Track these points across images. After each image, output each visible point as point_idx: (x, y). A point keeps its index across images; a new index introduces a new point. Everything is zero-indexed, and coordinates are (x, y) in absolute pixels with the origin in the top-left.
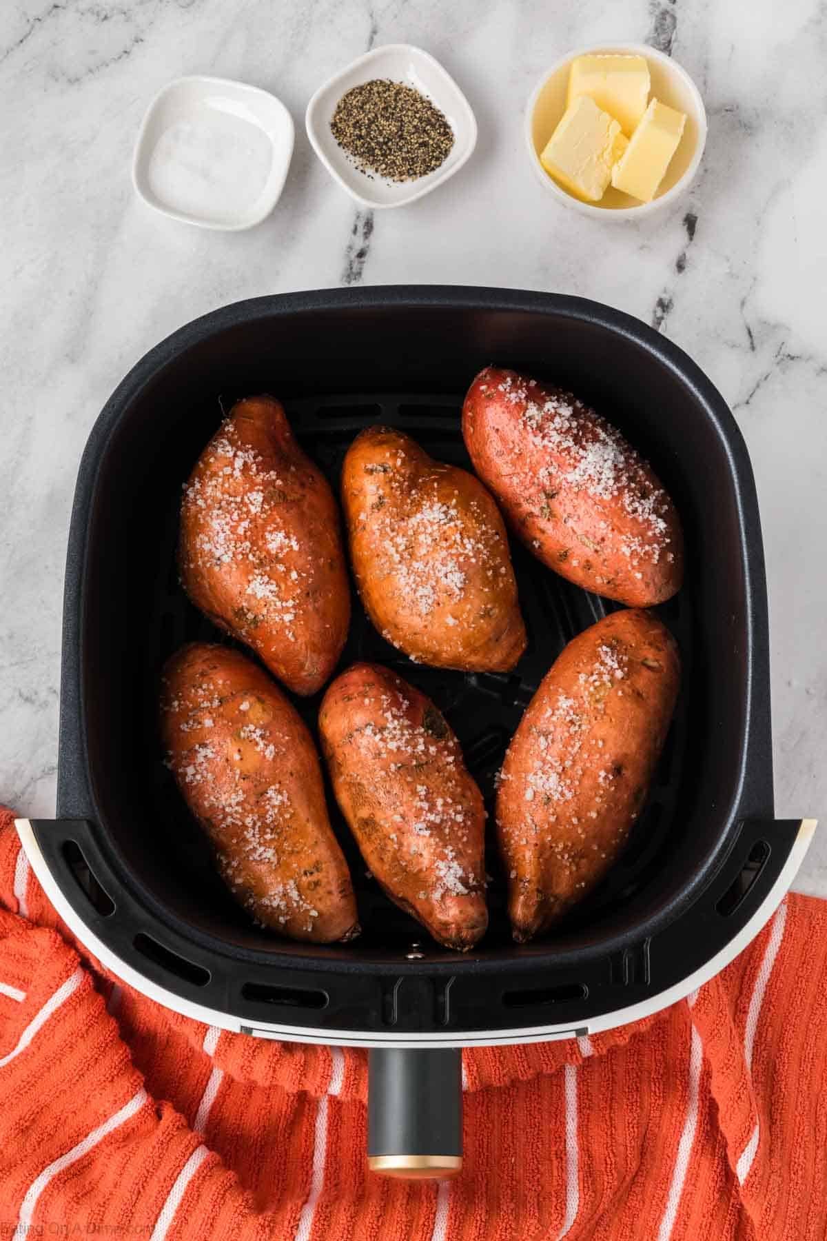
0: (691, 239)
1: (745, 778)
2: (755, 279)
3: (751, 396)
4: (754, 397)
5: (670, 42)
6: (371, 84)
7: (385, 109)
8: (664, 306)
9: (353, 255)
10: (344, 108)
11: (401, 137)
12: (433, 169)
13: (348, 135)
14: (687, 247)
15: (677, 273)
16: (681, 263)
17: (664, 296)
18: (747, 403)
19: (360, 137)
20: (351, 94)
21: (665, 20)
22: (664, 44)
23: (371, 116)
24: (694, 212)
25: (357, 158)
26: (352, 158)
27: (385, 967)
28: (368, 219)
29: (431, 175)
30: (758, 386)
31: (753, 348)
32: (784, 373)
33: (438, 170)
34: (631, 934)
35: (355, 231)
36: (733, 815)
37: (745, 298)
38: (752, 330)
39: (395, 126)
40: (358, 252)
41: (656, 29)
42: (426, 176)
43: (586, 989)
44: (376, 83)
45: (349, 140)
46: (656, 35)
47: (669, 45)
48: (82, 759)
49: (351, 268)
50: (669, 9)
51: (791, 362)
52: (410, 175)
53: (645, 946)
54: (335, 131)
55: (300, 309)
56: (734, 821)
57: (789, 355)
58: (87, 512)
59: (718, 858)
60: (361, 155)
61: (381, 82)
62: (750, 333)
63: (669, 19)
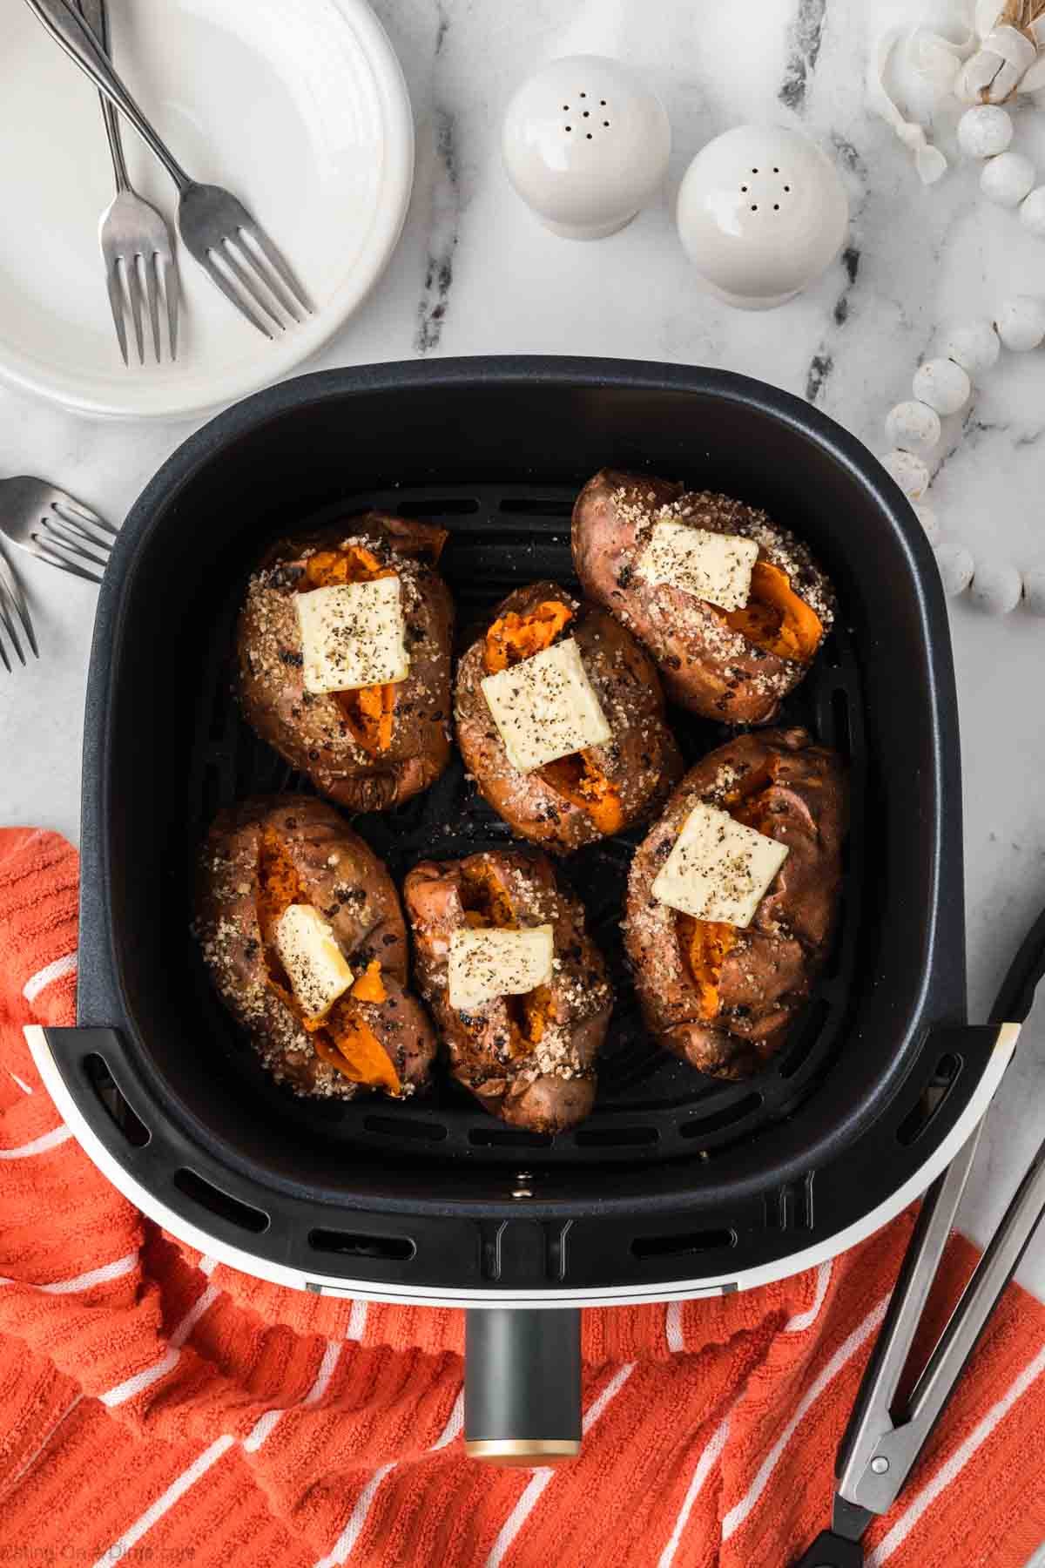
0: (853, 281)
1: (932, 973)
2: (934, 329)
8: (821, 366)
9: (428, 314)
14: (849, 289)
15: (836, 325)
16: (841, 312)
17: (820, 355)
21: (812, 1)
24: (855, 246)
27: (484, 1209)
28: (445, 268)
30: (942, 464)
32: (973, 446)
34: (789, 1168)
35: (429, 283)
36: (916, 1019)
37: (923, 353)
40: (433, 310)
41: (801, 14)
43: (734, 1234)
46: (800, 21)
47: (817, 34)
48: (107, 951)
49: (426, 331)
51: (982, 432)
53: (807, 1181)
55: (376, 386)
56: (917, 1028)
58: (111, 641)
59: (897, 1074)
63: (816, 1)
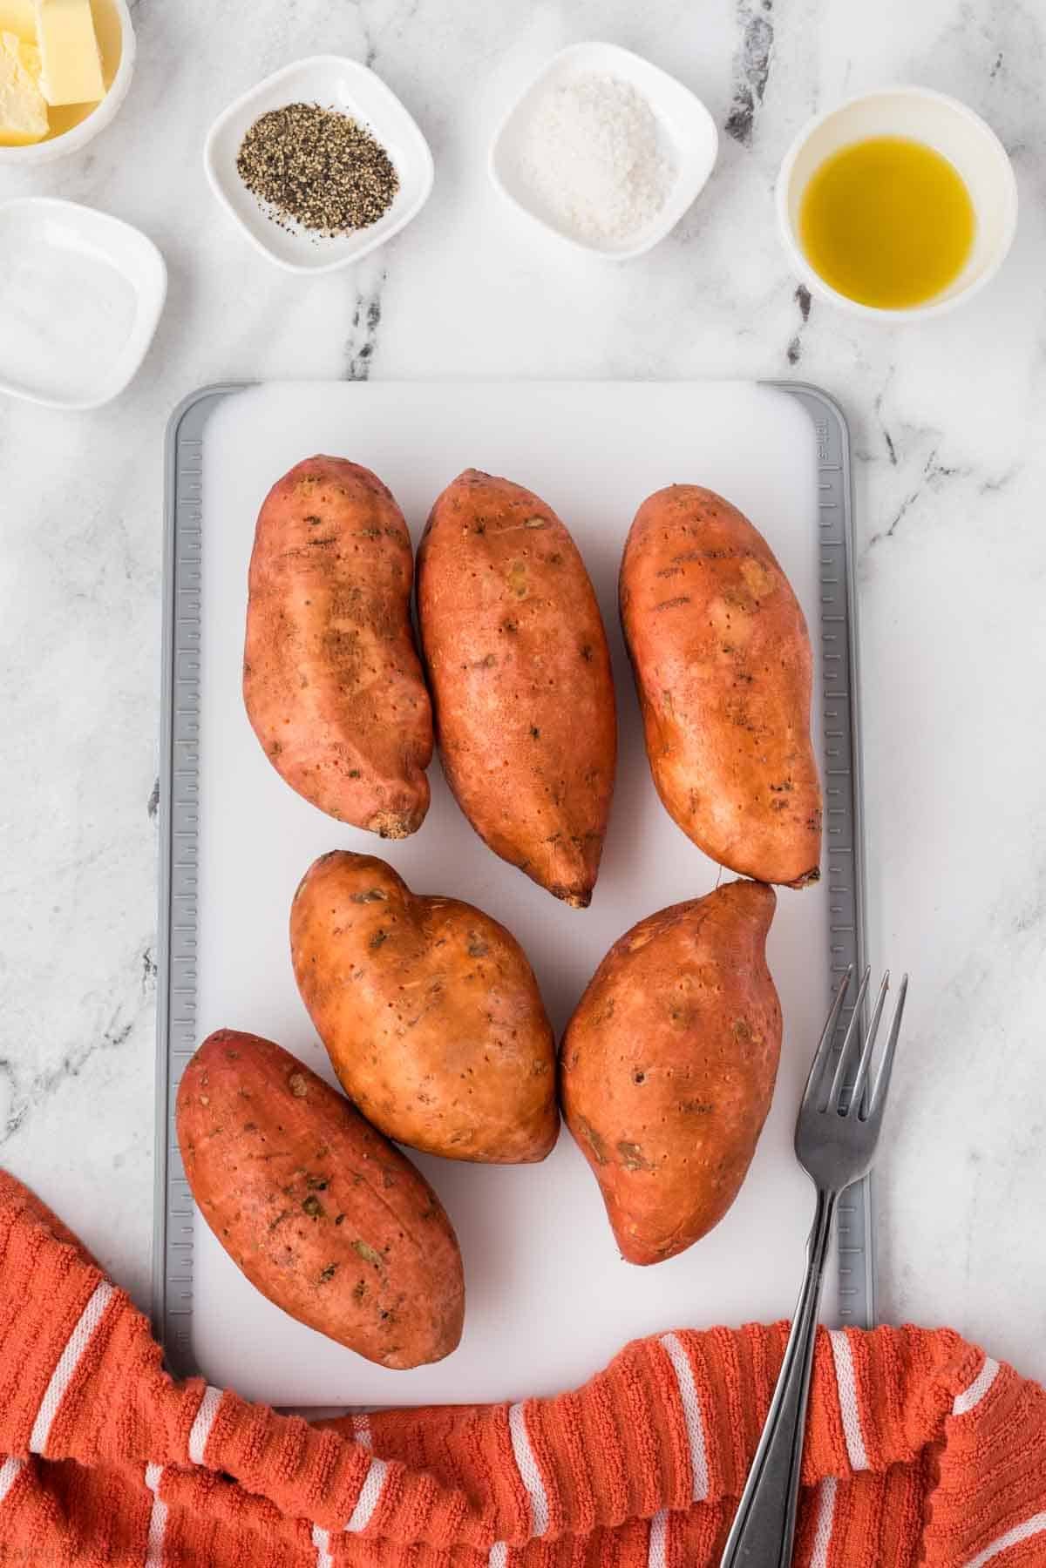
0: (806, 319)
2: (892, 368)
3: (895, 524)
4: (898, 526)
5: (766, 59)
6: (289, 109)
7: (305, 141)
9: (355, 352)
10: (255, 140)
11: (327, 177)
12: (373, 221)
13: (261, 174)
14: (801, 327)
15: (789, 365)
16: (794, 352)
18: (890, 534)
19: (276, 177)
20: (263, 121)
21: (759, 31)
22: (759, 63)
23: (288, 149)
24: (807, 287)
25: (273, 204)
26: (265, 205)
28: (373, 304)
29: (372, 227)
30: (903, 511)
31: (894, 461)
32: (936, 491)
33: (380, 221)
35: (356, 321)
37: (880, 396)
38: (891, 438)
39: (319, 163)
40: (362, 348)
41: (747, 43)
42: (364, 229)
44: (296, 106)
45: (262, 181)
46: (747, 51)
47: (765, 64)
49: (353, 371)
50: (763, 17)
51: (947, 477)
52: (343, 228)
54: (242, 170)
57: (942, 469)
60: (279, 201)
61: (304, 107)
62: (889, 440)
63: (763, 31)
